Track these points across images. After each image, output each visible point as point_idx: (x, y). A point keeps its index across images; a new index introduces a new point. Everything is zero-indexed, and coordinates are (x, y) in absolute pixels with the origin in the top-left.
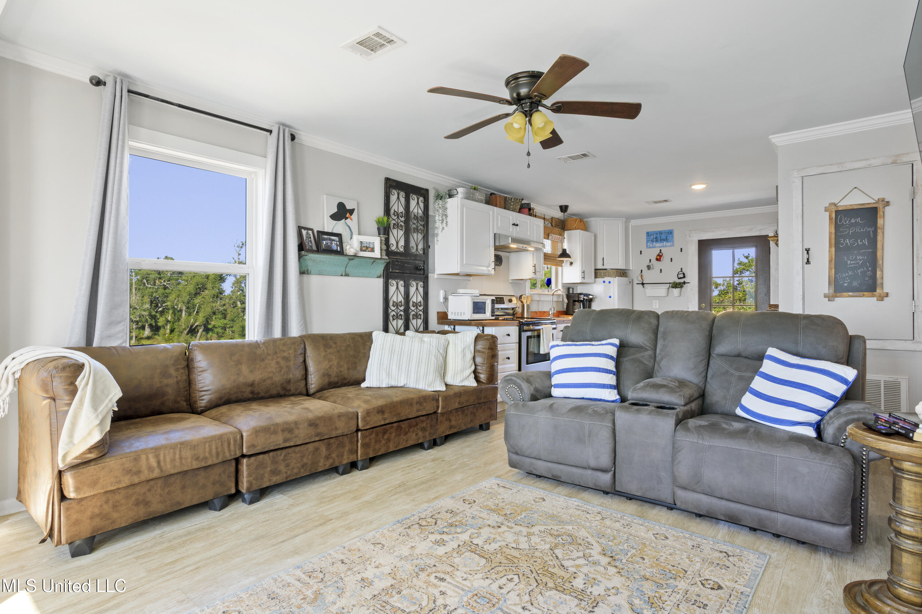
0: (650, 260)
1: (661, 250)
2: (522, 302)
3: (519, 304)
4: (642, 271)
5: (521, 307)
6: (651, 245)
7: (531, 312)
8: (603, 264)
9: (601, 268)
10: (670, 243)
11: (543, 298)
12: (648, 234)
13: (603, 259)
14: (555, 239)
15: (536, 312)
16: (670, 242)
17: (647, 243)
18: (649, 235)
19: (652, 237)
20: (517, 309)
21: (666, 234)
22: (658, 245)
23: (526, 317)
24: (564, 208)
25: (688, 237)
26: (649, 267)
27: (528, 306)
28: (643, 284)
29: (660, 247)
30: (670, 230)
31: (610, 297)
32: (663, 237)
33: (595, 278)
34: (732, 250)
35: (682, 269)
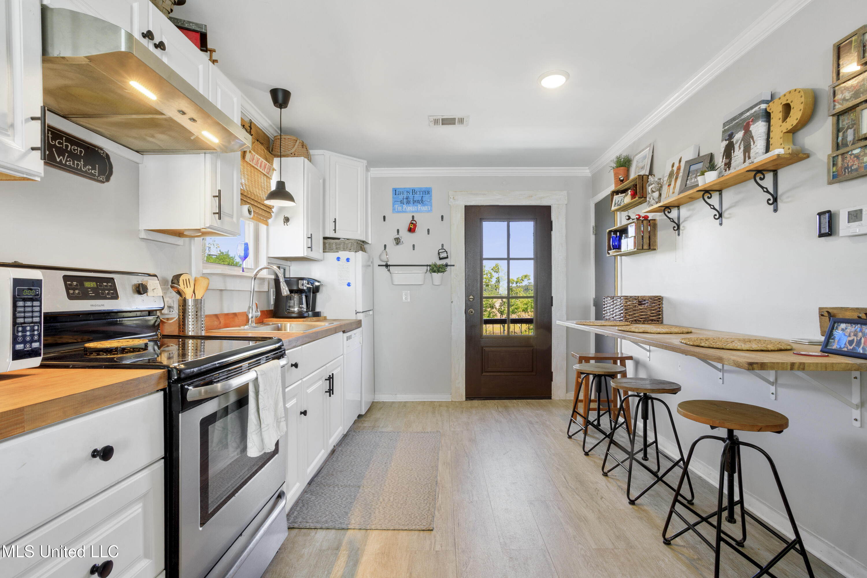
0: (398, 231)
1: (413, 217)
2: (179, 293)
3: (173, 299)
4: (385, 246)
5: (176, 306)
6: (400, 208)
7: (207, 316)
8: (335, 230)
9: (331, 236)
10: (426, 207)
11: (232, 284)
12: (395, 191)
13: (335, 222)
14: (257, 164)
15: (216, 316)
16: (427, 205)
17: (393, 205)
18: (397, 193)
19: (401, 197)
20: (165, 311)
21: (421, 193)
22: (410, 208)
23: (190, 334)
24: (280, 96)
25: (452, 200)
26: (398, 241)
27: (198, 303)
28: (387, 266)
29: (413, 212)
30: (427, 188)
31: (349, 285)
32: (417, 197)
33: (324, 252)
34: (506, 223)
35: (443, 245)
